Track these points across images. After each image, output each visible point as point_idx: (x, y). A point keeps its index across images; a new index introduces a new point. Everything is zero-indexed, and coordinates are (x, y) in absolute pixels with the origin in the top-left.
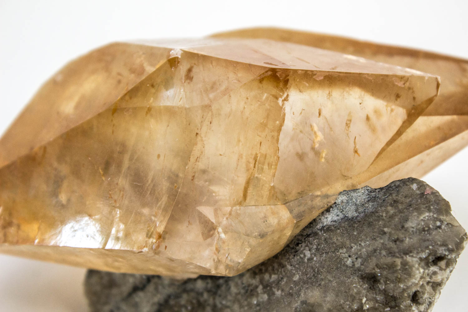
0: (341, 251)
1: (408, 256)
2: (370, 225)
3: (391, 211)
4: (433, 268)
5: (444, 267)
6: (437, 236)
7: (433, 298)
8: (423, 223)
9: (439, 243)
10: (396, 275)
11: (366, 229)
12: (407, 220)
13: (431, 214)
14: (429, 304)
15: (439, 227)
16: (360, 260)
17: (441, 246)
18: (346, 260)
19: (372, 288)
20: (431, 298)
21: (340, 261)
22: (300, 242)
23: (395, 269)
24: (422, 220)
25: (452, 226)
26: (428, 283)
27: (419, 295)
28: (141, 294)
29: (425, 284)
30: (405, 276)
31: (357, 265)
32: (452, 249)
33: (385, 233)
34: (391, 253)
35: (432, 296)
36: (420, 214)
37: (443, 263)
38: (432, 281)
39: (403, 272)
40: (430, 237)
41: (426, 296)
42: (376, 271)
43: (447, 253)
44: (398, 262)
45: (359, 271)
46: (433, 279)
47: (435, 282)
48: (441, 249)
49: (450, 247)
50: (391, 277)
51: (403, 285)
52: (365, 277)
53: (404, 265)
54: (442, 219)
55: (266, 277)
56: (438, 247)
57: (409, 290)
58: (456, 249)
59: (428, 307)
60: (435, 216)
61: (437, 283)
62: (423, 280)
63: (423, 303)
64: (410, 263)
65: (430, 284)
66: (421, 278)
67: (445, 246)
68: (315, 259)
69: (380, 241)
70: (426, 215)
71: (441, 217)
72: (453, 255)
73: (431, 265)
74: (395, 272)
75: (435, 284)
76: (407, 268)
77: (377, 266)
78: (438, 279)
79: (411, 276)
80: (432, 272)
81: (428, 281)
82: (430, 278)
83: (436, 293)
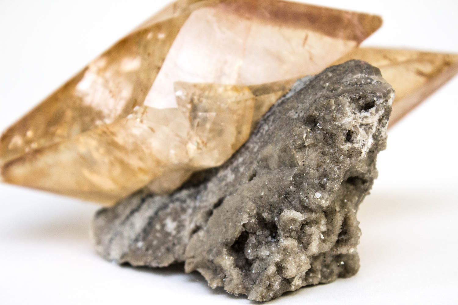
0: (290, 112)
1: (340, 97)
2: (313, 87)
4: (364, 114)
5: (374, 112)
6: (369, 89)
7: (366, 141)
8: (356, 80)
9: (369, 91)
10: (331, 115)
11: (310, 91)
12: (342, 79)
13: (363, 75)
14: (363, 145)
15: (370, 83)
16: (303, 112)
18: (293, 116)
19: (313, 130)
20: (364, 140)
21: (290, 118)
22: (262, 125)
23: (330, 109)
24: (355, 78)
25: (381, 83)
26: (361, 125)
27: (353, 135)
29: (358, 126)
30: (339, 115)
31: (301, 115)
32: (379, 96)
34: (327, 98)
35: (365, 138)
36: (354, 75)
37: (373, 110)
38: (364, 122)
39: (337, 111)
40: (361, 88)
41: (359, 138)
42: (316, 113)
43: (375, 99)
44: (333, 102)
45: (302, 118)
46: (365, 121)
47: (367, 125)
48: (370, 94)
49: (378, 94)
50: (328, 117)
51: (338, 123)
52: (306, 121)
53: (338, 104)
54: (372, 78)
55: (235, 164)
56: (368, 94)
57: (343, 127)
58: (383, 96)
59: (361, 147)
60: (366, 76)
61: (369, 126)
62: (355, 120)
63: (357, 143)
64: (342, 102)
65: (363, 127)
66: (354, 119)
67: (373, 93)
68: (271, 128)
69: (319, 94)
70: (359, 75)
71: (372, 77)
72: (381, 101)
73: (363, 112)
74: (331, 112)
75: (367, 127)
76: (340, 108)
77: (316, 109)
78: (369, 121)
79: (344, 114)
80: (364, 116)
81: (361, 123)
82: (362, 121)
83: (368, 136)
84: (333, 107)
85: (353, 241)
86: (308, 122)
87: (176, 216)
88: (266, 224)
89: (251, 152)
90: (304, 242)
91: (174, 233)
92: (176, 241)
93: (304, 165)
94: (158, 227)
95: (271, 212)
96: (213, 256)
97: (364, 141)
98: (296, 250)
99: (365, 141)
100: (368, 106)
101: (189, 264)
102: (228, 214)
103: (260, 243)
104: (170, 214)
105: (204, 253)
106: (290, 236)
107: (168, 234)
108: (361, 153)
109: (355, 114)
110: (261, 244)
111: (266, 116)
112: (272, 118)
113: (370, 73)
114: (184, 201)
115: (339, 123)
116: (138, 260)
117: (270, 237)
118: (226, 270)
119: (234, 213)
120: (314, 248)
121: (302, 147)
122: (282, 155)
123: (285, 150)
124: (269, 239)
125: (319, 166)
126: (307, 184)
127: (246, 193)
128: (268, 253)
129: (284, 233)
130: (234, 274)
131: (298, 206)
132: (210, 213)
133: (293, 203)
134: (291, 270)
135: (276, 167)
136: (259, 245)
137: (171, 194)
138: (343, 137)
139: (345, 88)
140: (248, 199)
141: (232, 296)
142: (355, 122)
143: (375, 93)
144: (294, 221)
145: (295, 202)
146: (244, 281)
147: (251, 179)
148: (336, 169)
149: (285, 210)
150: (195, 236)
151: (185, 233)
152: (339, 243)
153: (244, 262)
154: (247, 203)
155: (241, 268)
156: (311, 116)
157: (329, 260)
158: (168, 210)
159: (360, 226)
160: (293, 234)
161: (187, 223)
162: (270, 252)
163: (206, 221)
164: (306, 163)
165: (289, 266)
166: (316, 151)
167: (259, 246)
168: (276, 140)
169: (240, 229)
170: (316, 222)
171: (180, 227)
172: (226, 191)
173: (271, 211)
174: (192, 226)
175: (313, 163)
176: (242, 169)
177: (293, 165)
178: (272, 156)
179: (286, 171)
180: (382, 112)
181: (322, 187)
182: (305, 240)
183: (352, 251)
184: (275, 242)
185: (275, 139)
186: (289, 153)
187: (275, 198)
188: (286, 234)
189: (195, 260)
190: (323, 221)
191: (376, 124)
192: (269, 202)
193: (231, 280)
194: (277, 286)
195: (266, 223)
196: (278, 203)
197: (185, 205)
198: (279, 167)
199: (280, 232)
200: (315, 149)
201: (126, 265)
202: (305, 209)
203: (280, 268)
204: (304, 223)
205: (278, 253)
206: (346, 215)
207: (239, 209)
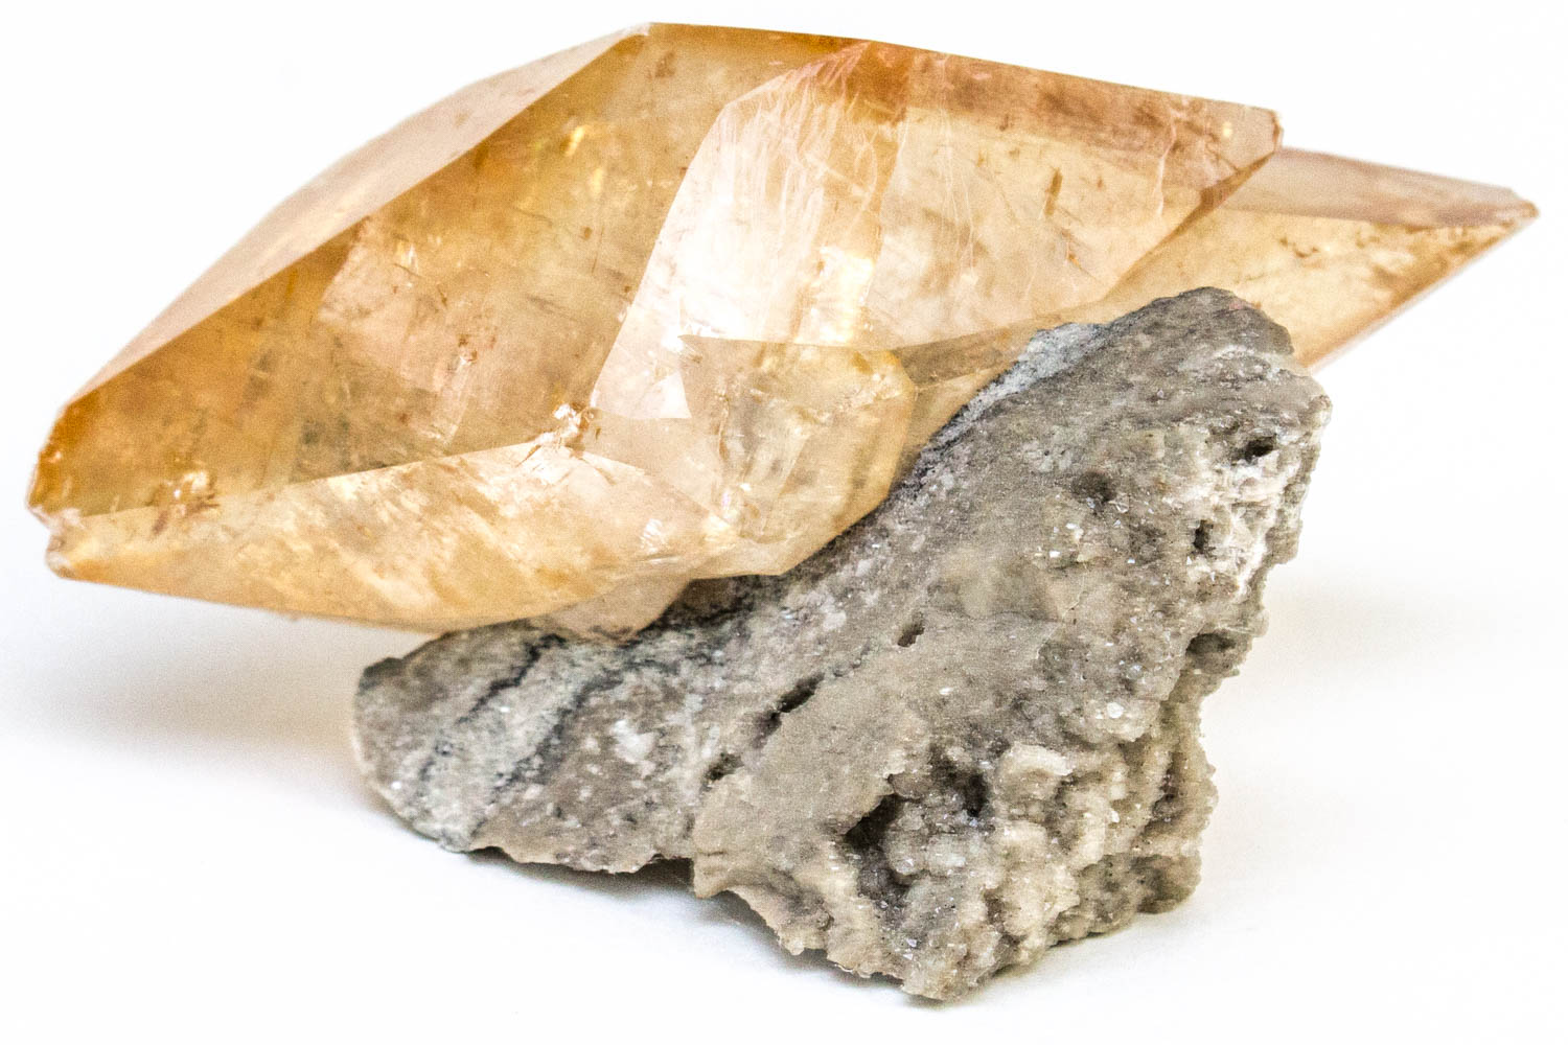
0: (1026, 447)
1: (1181, 424)
2: (1095, 376)
3: (1146, 341)
4: (1245, 471)
5: (1272, 468)
6: (1257, 395)
7: (1248, 551)
8: (1221, 366)
9: (1260, 406)
10: (1154, 474)
11: (1086, 387)
12: (1182, 360)
13: (1242, 349)
14: (1238, 562)
15: (1262, 377)
16: (1069, 454)
17: (1263, 411)
18: (1037, 463)
19: (1098, 513)
20: (1244, 548)
21: (1024, 468)
22: (930, 466)
23: (1152, 459)
24: (1220, 359)
26: (1236, 505)
27: (1213, 534)
28: (511, 694)
29: (1228, 509)
30: (1177, 477)
31: (1064, 464)
32: (1289, 421)
33: (1130, 386)
34: (1142, 422)
35: (1245, 543)
36: (1215, 347)
37: (1270, 459)
38: (1245, 499)
39: (1171, 465)
40: (1238, 394)
41: (1229, 541)
42: (1108, 467)
43: (1277, 429)
44: (1159, 437)
45: (1068, 476)
46: (1248, 495)
47: (1252, 504)
48: (1262, 417)
49: (1286, 415)
50: (1143, 481)
51: (1173, 499)
52: (1080, 487)
53: (1174, 445)
54: (1267, 360)
55: (843, 575)
56: (1257, 414)
57: (1188, 513)
58: (1299, 422)
59: (1237, 569)
60: (1251, 352)
61: (1257, 509)
62: (1221, 493)
63: (1224, 557)
64: (1187, 441)
65: (1241, 510)
66: (1218, 488)
67: (1271, 409)
68: (965, 485)
69: (1117, 404)
70: (1230, 350)
71: (1266, 356)
72: (1295, 435)
73: (1243, 465)
74: (1152, 466)
75: (1254, 511)
76: (1181, 455)
77: (1110, 455)
78: (1258, 494)
79: (1188, 474)
80: (1244, 479)
81: (1236, 500)
82: (1240, 493)
83: (1255, 536)
84: (1160, 454)
85: (1190, 818)
86: (1084, 491)
87: (647, 713)
88: (953, 776)
89: (901, 551)
90: (1062, 831)
91: (647, 768)
92: (655, 795)
93: (1075, 621)
94: (590, 744)
95: (974, 745)
96: (791, 858)
97: (1242, 551)
98: (1040, 853)
99: (1246, 550)
100: (1258, 448)
101: (709, 872)
102: (836, 737)
103: (934, 831)
104: (628, 706)
105: (761, 848)
106: (1026, 816)
107: (626, 770)
108: (1234, 587)
109: (1219, 472)
110: (939, 832)
111: (943, 440)
112: (962, 450)
113: (1259, 344)
114: (671, 669)
115: (1174, 502)
116: (529, 843)
117: (965, 811)
118: (832, 906)
119: (857, 738)
120: (1091, 848)
121: (1069, 565)
122: (1008, 581)
123: (1017, 569)
124: (962, 817)
125: (1118, 629)
126: (1084, 678)
127: (892, 682)
128: (960, 862)
129: (1010, 807)
130: (857, 915)
131: (1051, 733)
132: (771, 722)
133: (1037, 723)
134: (1030, 916)
135: (985, 611)
136: (931, 835)
137: (628, 642)
138: (1186, 543)
139: (1193, 394)
140: (903, 704)
141: (851, 978)
142: (1221, 496)
143: (1275, 413)
144: (1040, 775)
145: (1045, 721)
146: (888, 937)
147: (908, 638)
148: (1167, 636)
149: (1017, 743)
150: (721, 787)
151: (686, 774)
152: (1151, 828)
153: (883, 879)
154: (899, 715)
155: (874, 896)
156: (1094, 475)
157: (1119, 869)
158: (621, 693)
159: (1214, 779)
160: (1034, 810)
161: (688, 740)
162: (967, 859)
163: (757, 744)
164: (1082, 615)
165: (1021, 903)
166: (1109, 578)
167: (931, 839)
168: (987, 533)
169: (877, 789)
170: (1098, 777)
171: (665, 750)
172: (819, 660)
173: (972, 743)
174: (709, 754)
175: (1104, 618)
176: (871, 599)
177: (1038, 614)
178: (974, 579)
179: (1018, 632)
180: (1292, 469)
181: (1127, 689)
182: (1065, 827)
183: (1186, 847)
184: (980, 829)
185: (981, 527)
186: (1028, 580)
187: (984, 708)
188: (1014, 811)
189: (730, 865)
190: (1119, 774)
191: (1276, 503)
192: (968, 718)
193: (849, 932)
194: (987, 958)
195: (953, 772)
196: (994, 723)
197: (674, 682)
198: (997, 612)
199: (997, 804)
200: (1106, 573)
201: (492, 854)
202: (1073, 740)
203: (995, 905)
204: (1068, 780)
205: (991, 862)
206: (1177, 746)
207: (875, 731)
